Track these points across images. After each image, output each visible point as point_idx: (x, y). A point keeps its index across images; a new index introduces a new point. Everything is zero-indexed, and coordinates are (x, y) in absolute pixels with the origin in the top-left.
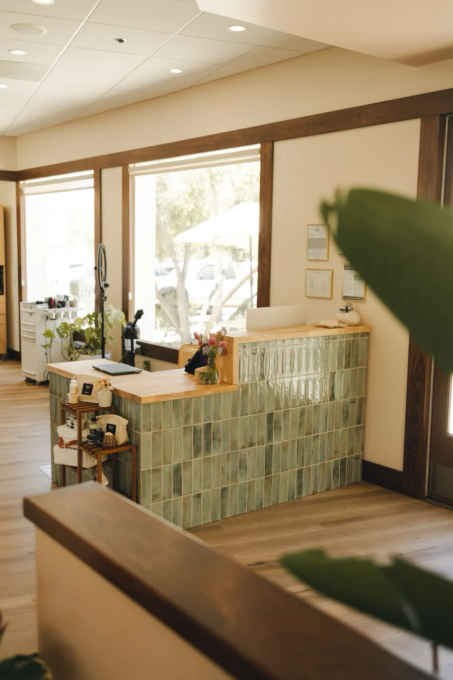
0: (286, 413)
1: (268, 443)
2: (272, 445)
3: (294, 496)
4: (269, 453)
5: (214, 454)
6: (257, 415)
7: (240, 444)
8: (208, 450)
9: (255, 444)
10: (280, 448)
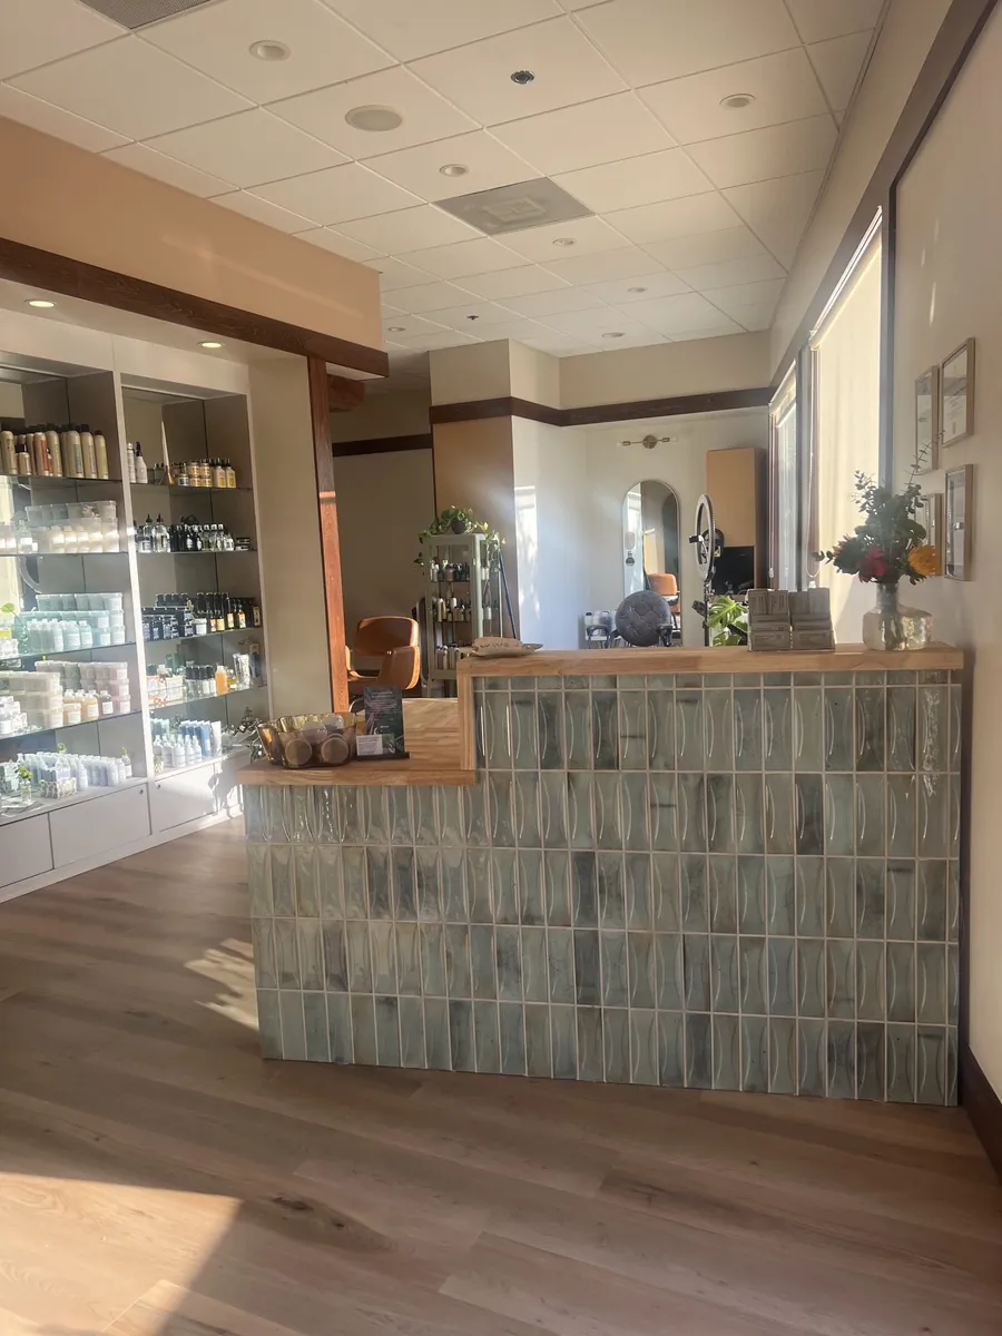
0: (637, 862)
1: (579, 923)
2: (595, 934)
3: (680, 1078)
4: (587, 949)
5: (423, 918)
6: (543, 849)
7: (495, 909)
8: (407, 904)
9: (540, 919)
10: (623, 944)
